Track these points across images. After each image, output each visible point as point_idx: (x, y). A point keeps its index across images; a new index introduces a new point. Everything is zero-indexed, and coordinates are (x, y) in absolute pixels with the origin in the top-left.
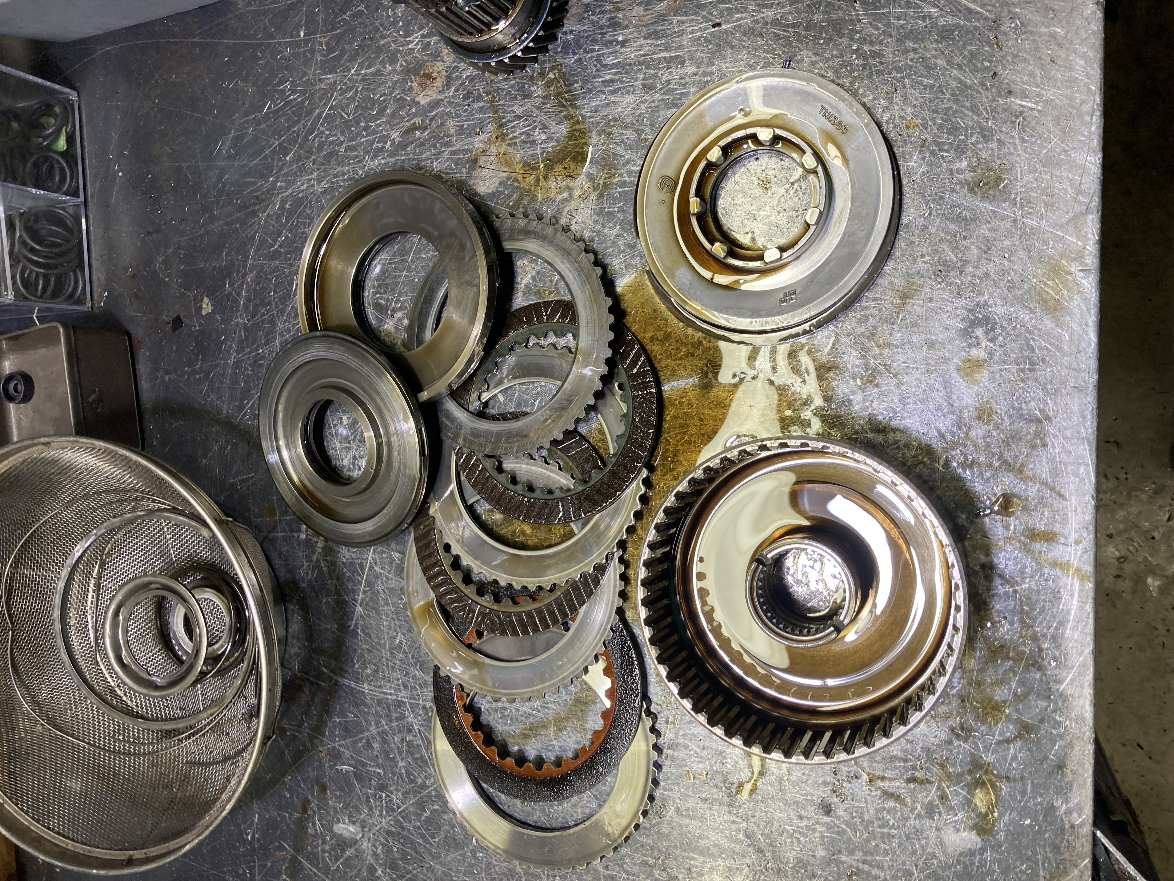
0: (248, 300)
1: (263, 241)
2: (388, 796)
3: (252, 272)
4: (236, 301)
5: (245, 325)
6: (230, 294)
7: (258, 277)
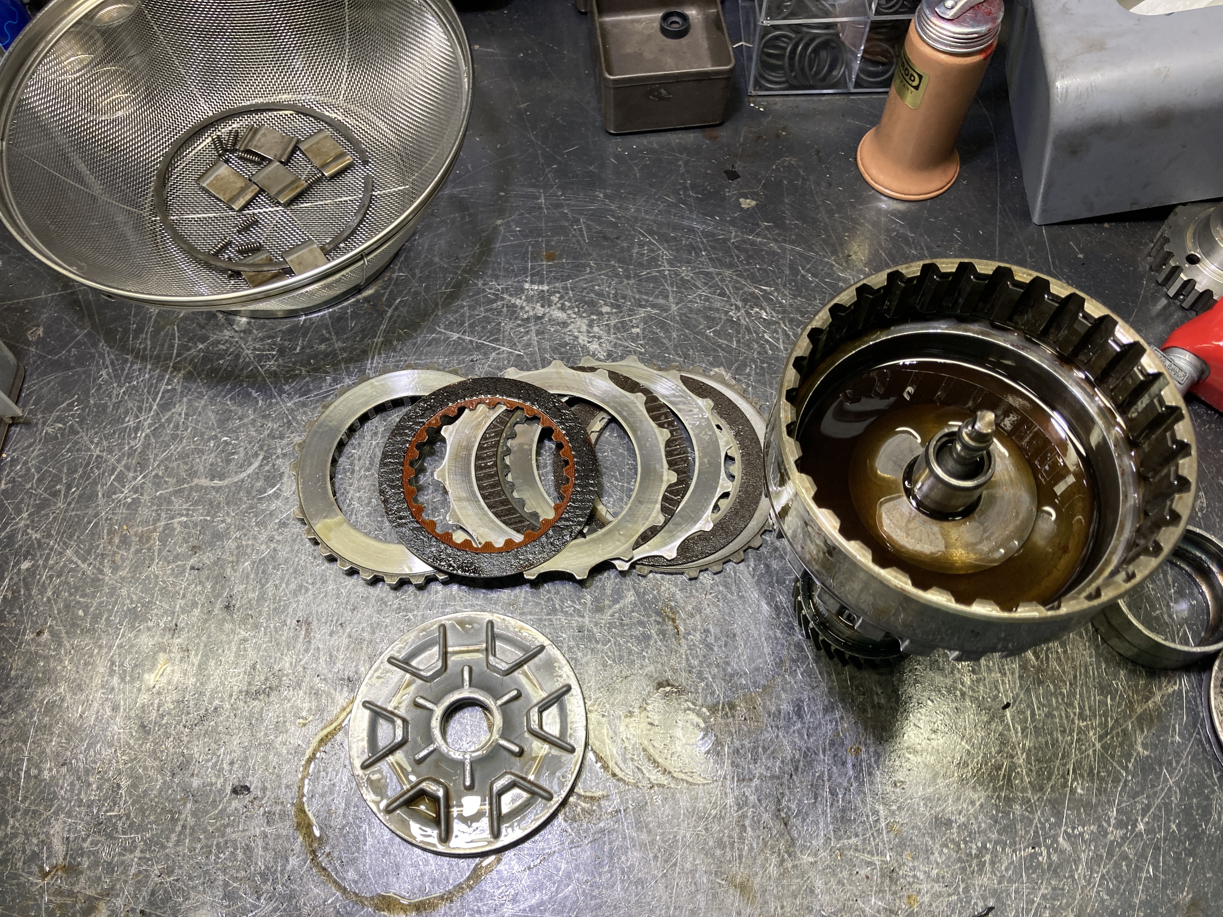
0: (753, 243)
1: (808, 259)
2: (273, 356)
3: (779, 248)
4: (751, 232)
5: (729, 240)
6: (759, 226)
7: (774, 253)
